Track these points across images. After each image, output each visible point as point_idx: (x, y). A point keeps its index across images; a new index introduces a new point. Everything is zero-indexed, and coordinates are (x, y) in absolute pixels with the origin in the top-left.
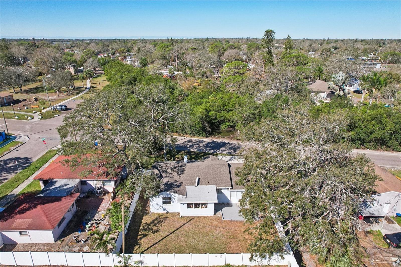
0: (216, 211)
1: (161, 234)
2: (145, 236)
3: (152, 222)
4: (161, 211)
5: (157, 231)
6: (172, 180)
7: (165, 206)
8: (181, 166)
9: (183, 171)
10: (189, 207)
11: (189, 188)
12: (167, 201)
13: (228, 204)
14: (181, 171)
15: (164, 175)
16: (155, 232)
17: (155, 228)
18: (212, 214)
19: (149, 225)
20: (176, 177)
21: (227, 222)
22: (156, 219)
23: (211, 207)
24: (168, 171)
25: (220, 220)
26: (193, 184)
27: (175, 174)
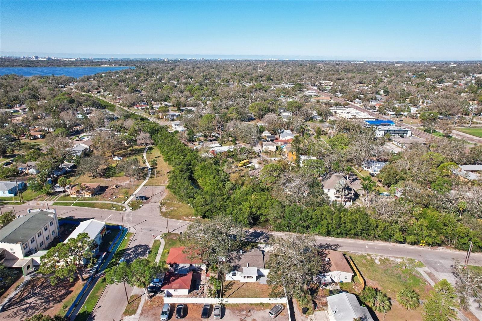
0: (257, 279)
1: (233, 290)
2: (226, 291)
3: (228, 285)
4: (231, 280)
5: (231, 289)
6: (236, 264)
7: (233, 277)
8: (239, 256)
9: (240, 258)
10: (244, 278)
11: (244, 268)
12: (234, 275)
13: (263, 276)
14: (239, 258)
15: (231, 261)
16: (230, 289)
17: (230, 287)
18: (255, 281)
19: (227, 286)
20: (237, 263)
21: (262, 285)
22: (229, 283)
23: (255, 278)
24: (233, 259)
25: (259, 284)
26: (246, 266)
27: (237, 260)
